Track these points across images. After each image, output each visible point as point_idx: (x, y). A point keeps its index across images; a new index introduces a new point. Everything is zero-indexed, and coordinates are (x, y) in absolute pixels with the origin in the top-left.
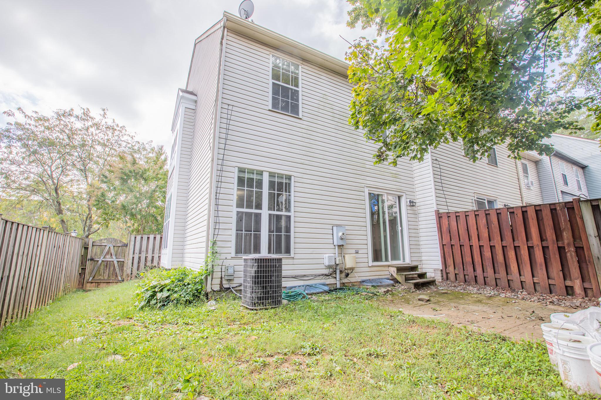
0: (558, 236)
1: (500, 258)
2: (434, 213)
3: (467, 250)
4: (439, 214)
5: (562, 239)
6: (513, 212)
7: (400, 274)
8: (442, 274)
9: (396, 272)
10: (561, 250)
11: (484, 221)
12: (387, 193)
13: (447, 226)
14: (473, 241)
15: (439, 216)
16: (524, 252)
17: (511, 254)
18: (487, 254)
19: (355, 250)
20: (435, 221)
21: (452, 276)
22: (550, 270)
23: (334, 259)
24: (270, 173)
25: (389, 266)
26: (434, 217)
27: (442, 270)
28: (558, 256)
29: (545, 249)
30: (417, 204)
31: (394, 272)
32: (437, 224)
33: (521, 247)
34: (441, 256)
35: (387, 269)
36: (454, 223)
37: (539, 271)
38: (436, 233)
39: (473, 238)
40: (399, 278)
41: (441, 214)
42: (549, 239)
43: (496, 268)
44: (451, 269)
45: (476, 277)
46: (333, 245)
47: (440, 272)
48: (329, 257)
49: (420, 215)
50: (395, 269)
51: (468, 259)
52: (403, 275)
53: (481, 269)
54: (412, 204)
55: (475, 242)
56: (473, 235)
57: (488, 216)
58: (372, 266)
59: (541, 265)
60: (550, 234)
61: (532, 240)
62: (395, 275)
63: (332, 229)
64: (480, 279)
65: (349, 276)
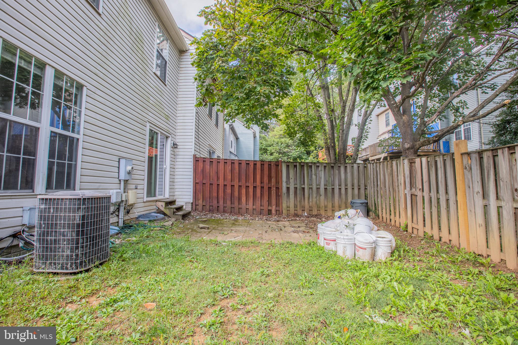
0: (270, 181)
1: (236, 194)
2: (192, 157)
3: (215, 187)
4: (196, 157)
5: (271, 183)
6: (249, 164)
7: (169, 208)
8: (192, 206)
9: (164, 206)
10: (270, 188)
11: (230, 167)
12: (161, 132)
13: (202, 168)
14: (220, 181)
15: (196, 160)
16: (251, 190)
17: (244, 191)
18: (229, 191)
19: (134, 185)
20: (192, 163)
21: (200, 208)
22: (262, 201)
23: (120, 195)
24: (56, 70)
25: (157, 201)
26: (192, 160)
27: (192, 203)
28: (267, 193)
29: (262, 188)
30: (179, 147)
31: (162, 206)
32: (194, 166)
33: (250, 187)
34: (193, 192)
35: (154, 203)
36: (208, 167)
37: (257, 202)
38: (192, 173)
39: (220, 179)
40: (167, 212)
41: (198, 158)
42: (265, 182)
43: (232, 201)
44: (200, 202)
45: (218, 207)
46: (118, 179)
47: (191, 205)
48: (117, 192)
49: (178, 157)
50: (163, 204)
51: (215, 194)
52: (171, 208)
53: (223, 201)
54: (175, 146)
55: (221, 182)
56: (220, 177)
57: (233, 164)
58: (147, 202)
59: (258, 198)
60: (266, 179)
61: (256, 182)
62: (163, 209)
63: (119, 162)
64: (221, 208)
65: (131, 212)
